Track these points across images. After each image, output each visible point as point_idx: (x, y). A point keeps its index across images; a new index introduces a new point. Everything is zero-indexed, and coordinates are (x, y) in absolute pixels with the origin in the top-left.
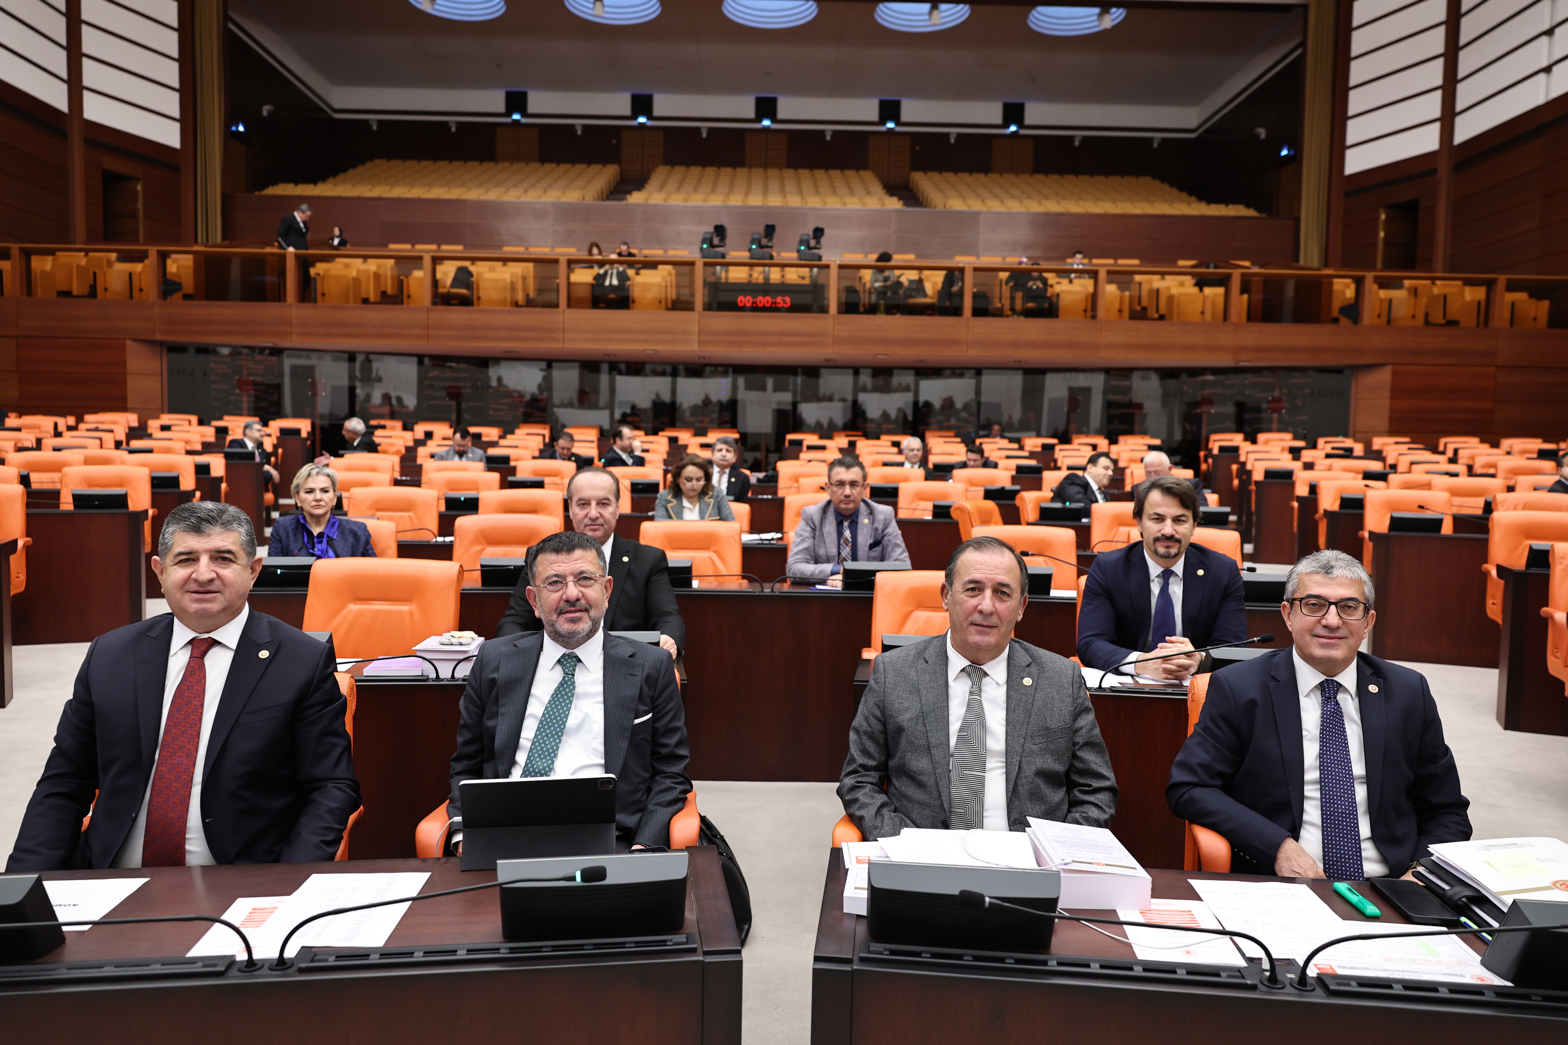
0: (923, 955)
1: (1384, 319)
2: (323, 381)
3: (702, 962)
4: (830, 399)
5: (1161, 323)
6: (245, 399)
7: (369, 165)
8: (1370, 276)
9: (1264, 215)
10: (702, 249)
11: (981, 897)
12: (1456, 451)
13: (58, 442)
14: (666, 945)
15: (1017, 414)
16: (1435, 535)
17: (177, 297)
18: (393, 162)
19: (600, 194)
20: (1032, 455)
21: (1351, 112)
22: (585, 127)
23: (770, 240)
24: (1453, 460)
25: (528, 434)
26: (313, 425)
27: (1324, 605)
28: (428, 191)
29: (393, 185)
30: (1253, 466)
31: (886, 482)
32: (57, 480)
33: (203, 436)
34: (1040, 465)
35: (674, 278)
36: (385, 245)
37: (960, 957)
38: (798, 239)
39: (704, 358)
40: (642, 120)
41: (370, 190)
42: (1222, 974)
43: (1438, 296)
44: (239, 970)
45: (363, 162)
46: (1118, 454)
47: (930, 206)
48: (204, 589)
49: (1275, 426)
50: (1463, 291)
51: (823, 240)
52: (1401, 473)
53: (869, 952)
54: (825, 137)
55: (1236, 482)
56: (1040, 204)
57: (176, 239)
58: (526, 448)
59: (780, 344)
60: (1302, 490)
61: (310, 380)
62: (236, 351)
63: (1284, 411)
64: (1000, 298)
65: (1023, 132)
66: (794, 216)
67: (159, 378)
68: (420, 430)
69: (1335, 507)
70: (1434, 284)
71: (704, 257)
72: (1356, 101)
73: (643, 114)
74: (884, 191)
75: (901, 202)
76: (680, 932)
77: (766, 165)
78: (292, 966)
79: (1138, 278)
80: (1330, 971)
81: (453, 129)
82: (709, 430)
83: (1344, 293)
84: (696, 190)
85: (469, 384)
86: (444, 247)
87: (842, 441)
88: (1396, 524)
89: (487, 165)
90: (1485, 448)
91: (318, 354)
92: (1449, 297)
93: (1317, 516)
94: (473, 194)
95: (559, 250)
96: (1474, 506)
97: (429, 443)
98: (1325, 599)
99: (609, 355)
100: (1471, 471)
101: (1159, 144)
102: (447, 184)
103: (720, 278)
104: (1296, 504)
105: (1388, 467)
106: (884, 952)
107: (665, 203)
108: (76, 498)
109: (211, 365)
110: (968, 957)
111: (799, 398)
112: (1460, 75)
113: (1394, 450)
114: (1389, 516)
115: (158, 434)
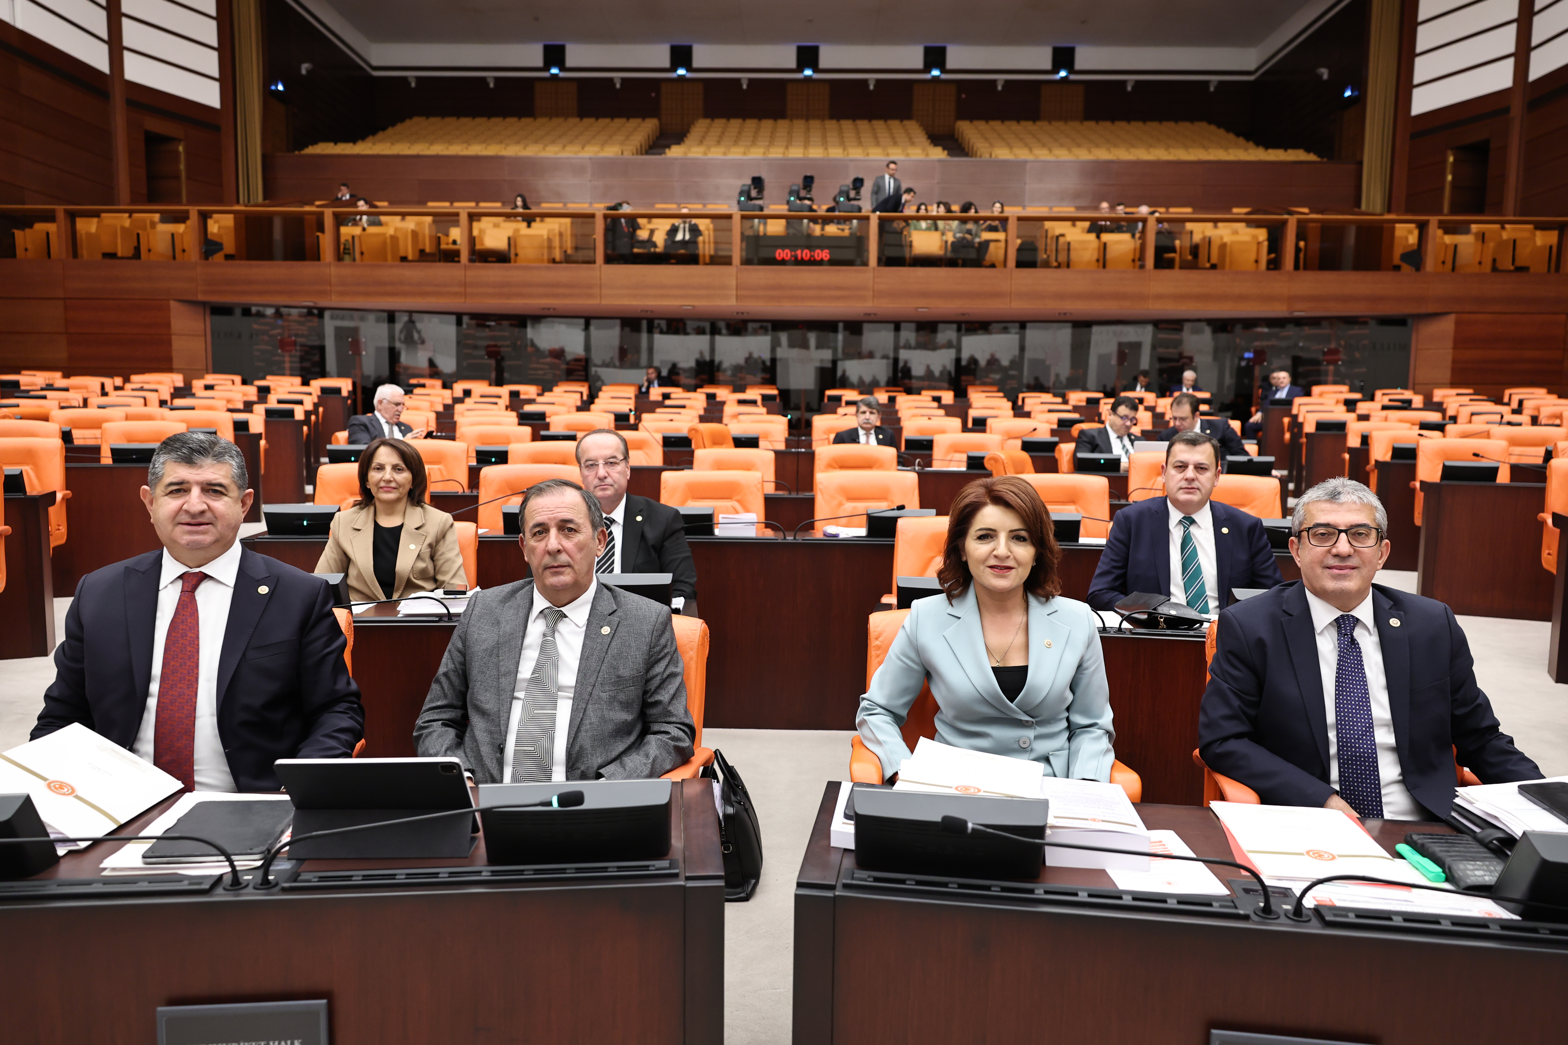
0: (908, 882)
1: (1449, 265)
2: (367, 342)
3: (684, 887)
4: (871, 355)
5: (1212, 272)
6: (287, 359)
7: (408, 123)
8: (1434, 220)
9: (1325, 160)
10: (739, 202)
11: (964, 823)
12: (1521, 402)
13: (103, 400)
14: (648, 870)
15: (1063, 368)
16: (1491, 484)
17: (219, 257)
18: (433, 120)
19: (639, 147)
20: (1076, 409)
21: (1419, 50)
22: (624, 80)
23: (810, 191)
24: (1518, 411)
25: (566, 392)
26: (354, 384)
27: (1334, 534)
28: (467, 149)
29: (432, 143)
30: (1304, 418)
31: (922, 434)
32: (98, 436)
33: (245, 395)
34: (1083, 418)
35: (712, 233)
36: (423, 203)
37: (945, 885)
39: (743, 313)
40: (681, 72)
41: (409, 148)
42: (1215, 904)
43: (1508, 241)
44: (225, 889)
45: (402, 120)
47: (976, 156)
48: (197, 521)
49: (1330, 378)
50: (1535, 235)
51: (863, 191)
52: (1461, 423)
53: (853, 878)
54: (868, 86)
55: (1287, 436)
56: (1090, 152)
57: (219, 200)
58: (562, 405)
59: (819, 298)
60: (1354, 441)
61: (350, 340)
62: (278, 311)
63: (1340, 363)
64: (1046, 250)
65: (1073, 77)
66: (834, 167)
67: (203, 339)
68: (459, 388)
69: (1388, 458)
70: (1503, 228)
71: (741, 210)
72: (1425, 37)
73: (682, 66)
74: (929, 141)
75: (946, 152)
76: (666, 858)
77: (807, 116)
78: (276, 885)
79: (1189, 226)
80: (1330, 903)
81: (492, 85)
82: (748, 387)
83: (1407, 239)
84: (736, 143)
85: (507, 343)
86: (482, 204)
88: (1449, 473)
89: (526, 121)
90: (1552, 399)
91: (359, 314)
92: (1518, 242)
93: (1368, 468)
94: (512, 151)
95: (597, 205)
96: (1533, 456)
97: (467, 400)
98: (1335, 527)
99: (647, 311)
100: (1535, 421)
101: (1216, 88)
102: (485, 141)
103: (758, 231)
104: (1347, 456)
105: (1447, 418)
106: (868, 879)
107: (705, 157)
108: (115, 452)
109: (256, 326)
110: (953, 884)
111: (840, 355)
112: (1537, 7)
113: (1454, 402)
114: (1441, 466)
115: (201, 393)
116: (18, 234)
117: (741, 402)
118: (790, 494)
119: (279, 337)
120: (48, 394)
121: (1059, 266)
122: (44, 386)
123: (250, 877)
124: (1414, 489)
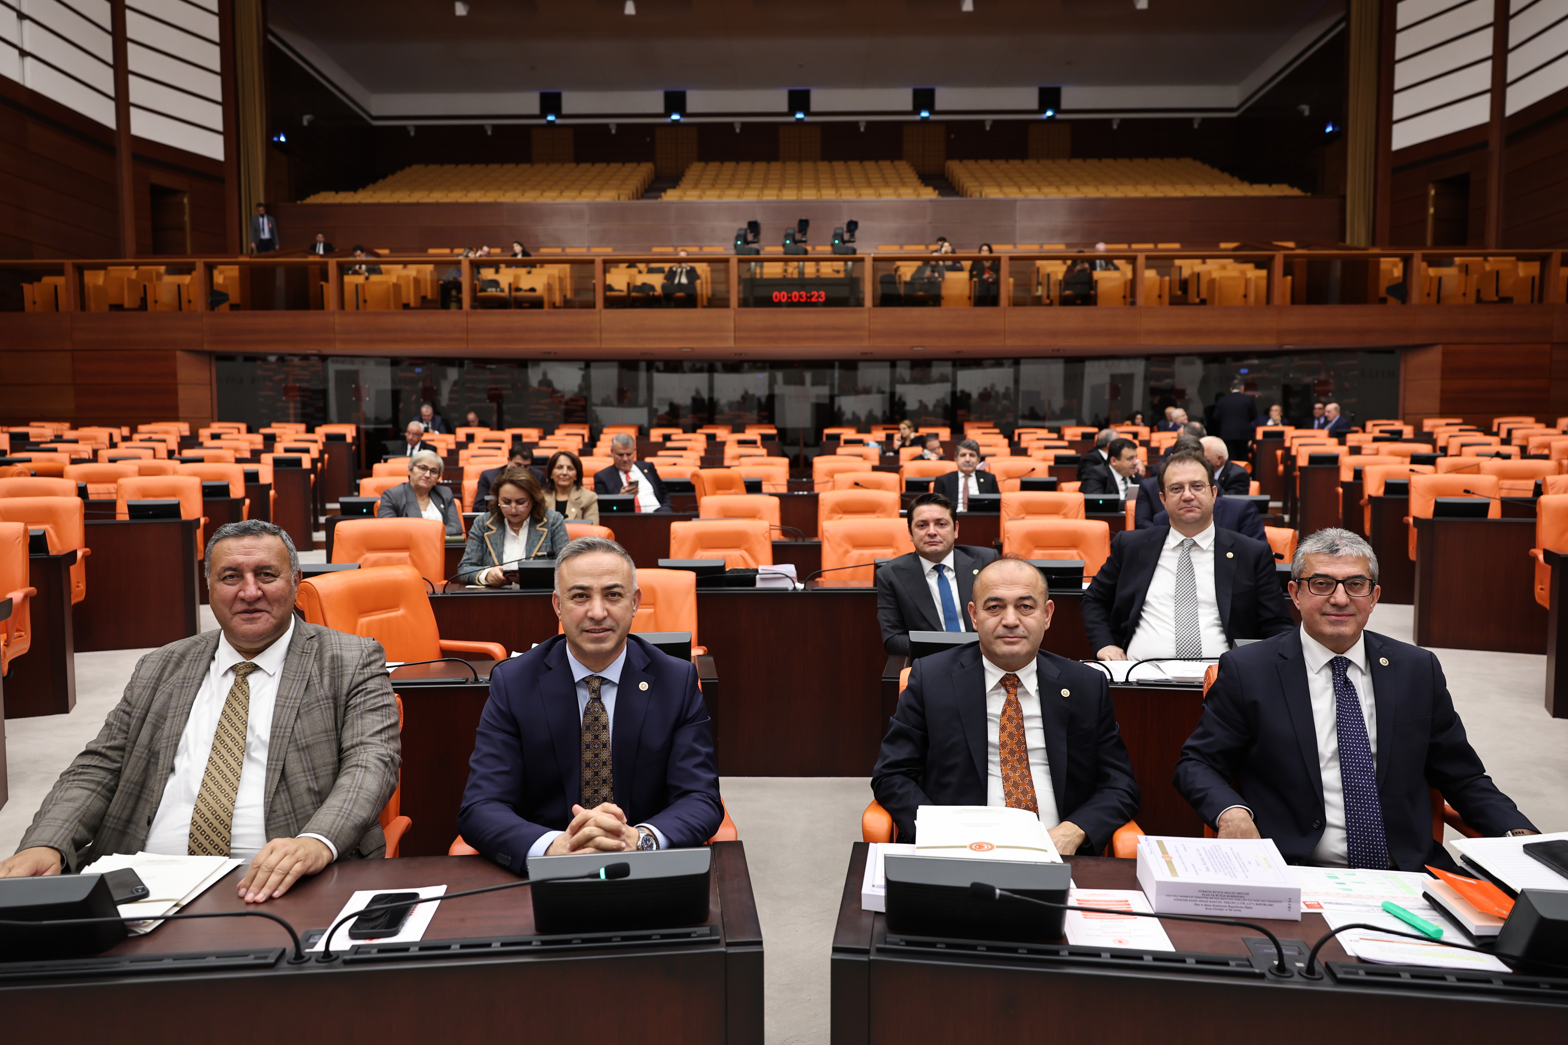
0: (938, 946)
1: (1434, 297)
2: (367, 386)
3: (725, 953)
4: (867, 391)
5: (1202, 307)
6: (291, 405)
7: (407, 170)
8: (1417, 254)
9: (1309, 194)
10: (736, 246)
11: (993, 889)
12: (1509, 432)
13: (113, 453)
14: (691, 937)
15: (1058, 402)
16: (1482, 519)
17: (224, 308)
18: (431, 167)
19: (635, 191)
20: (1072, 445)
21: (1397, 86)
22: (619, 126)
23: (805, 234)
24: (1506, 441)
25: (568, 434)
26: (358, 430)
27: (1332, 584)
28: (466, 195)
29: (431, 191)
30: (1297, 451)
31: (922, 476)
32: (113, 491)
33: (251, 443)
36: (423, 250)
37: (974, 948)
38: (832, 232)
39: (741, 354)
40: (675, 117)
41: (409, 196)
42: (1231, 963)
43: (1490, 273)
44: (289, 963)
45: (402, 168)
47: (967, 195)
50: (1517, 267)
51: (857, 233)
52: (1451, 456)
53: (886, 943)
54: (859, 128)
55: (1281, 468)
56: (1078, 190)
57: (222, 251)
59: (815, 339)
60: (1347, 476)
61: (353, 386)
62: (281, 359)
65: (1059, 116)
66: (828, 209)
67: (209, 387)
68: (462, 433)
69: (1381, 493)
70: (1486, 260)
71: (738, 254)
72: (1403, 75)
73: (676, 111)
74: (920, 181)
75: (937, 192)
76: (706, 924)
77: (800, 158)
78: (337, 958)
79: (1178, 262)
81: (489, 133)
82: (747, 427)
83: (1392, 272)
84: (730, 186)
85: (509, 386)
87: (880, 434)
88: (1441, 509)
89: (523, 167)
90: (1540, 428)
91: (361, 360)
92: (1501, 274)
93: (1362, 502)
94: (509, 197)
95: (595, 250)
96: (1523, 489)
97: (471, 445)
98: (1332, 578)
99: (646, 354)
100: (1524, 453)
101: (1200, 125)
102: (484, 187)
103: (755, 273)
104: (1340, 490)
105: (1438, 449)
106: (901, 943)
107: (700, 201)
108: (131, 508)
109: (259, 372)
110: (981, 947)
111: (836, 392)
112: (1511, 45)
113: (1445, 432)
114: (1433, 502)
115: (208, 443)
116: (27, 288)
117: (741, 443)
118: (797, 541)
119: (283, 384)
120: (59, 446)
121: (1051, 304)
122: (53, 438)
124: (1408, 525)
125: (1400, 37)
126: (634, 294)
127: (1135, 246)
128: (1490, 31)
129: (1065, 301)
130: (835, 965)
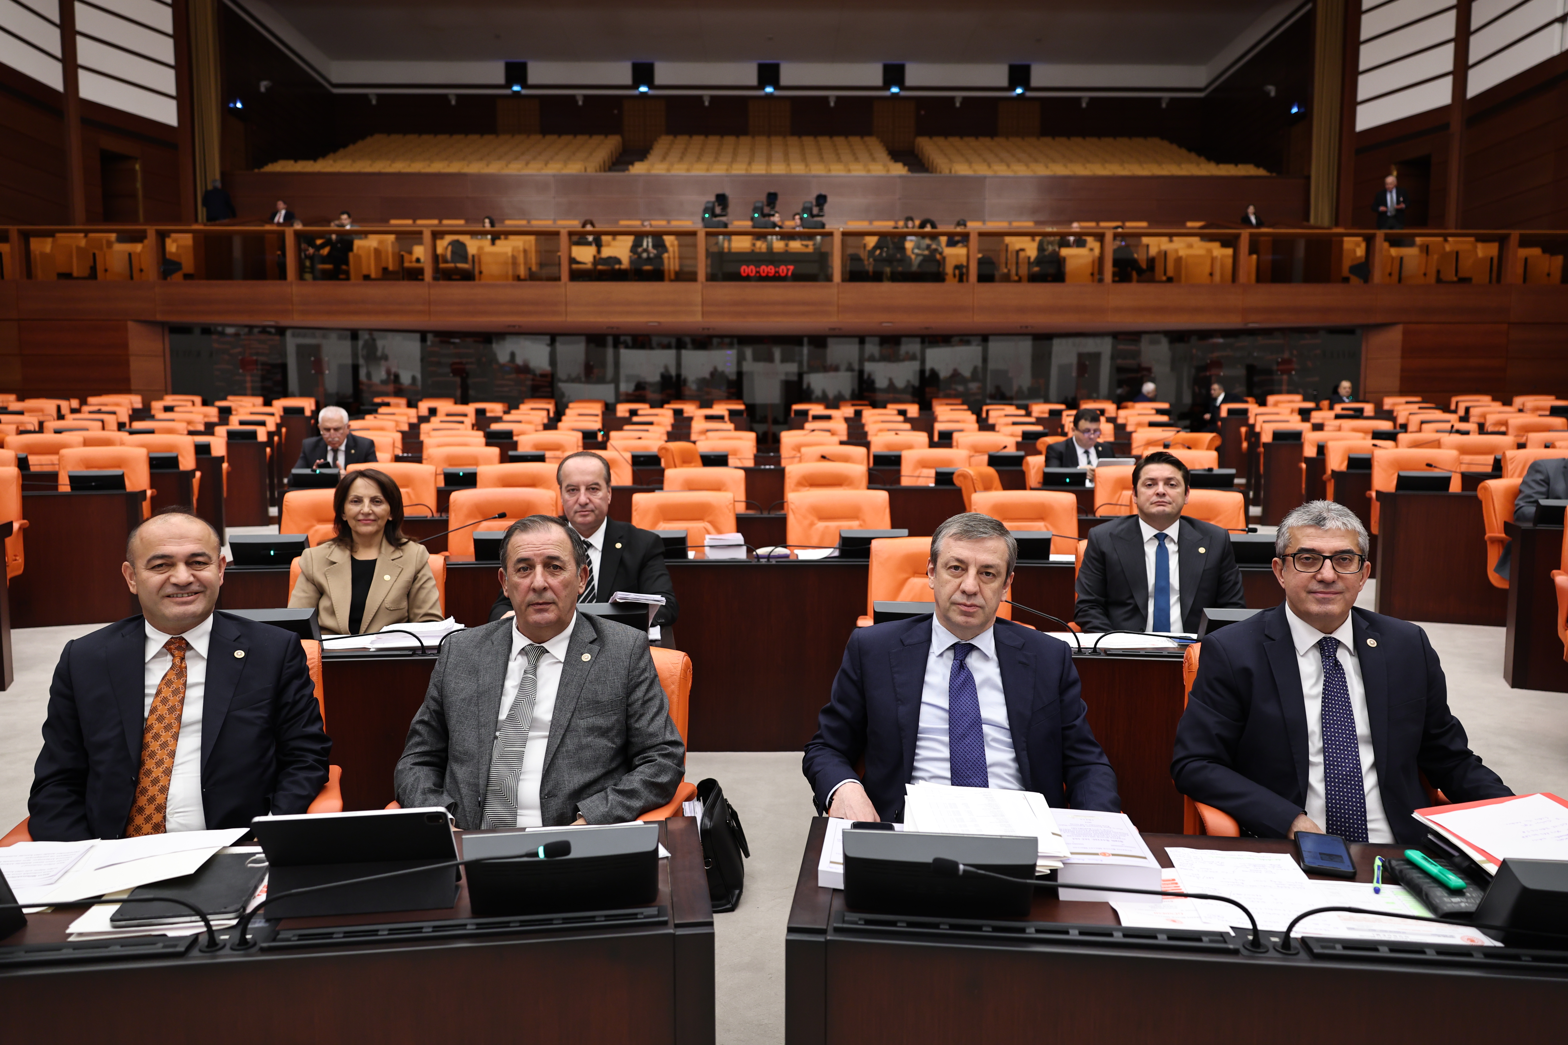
0: (899, 924)
1: (1395, 277)
2: (329, 360)
3: (673, 935)
4: (836, 369)
5: (1169, 285)
6: (248, 378)
7: (369, 140)
9: (1274, 174)
11: (955, 865)
12: (1467, 410)
13: (60, 424)
14: (637, 919)
15: (1024, 380)
16: (1444, 493)
17: (177, 277)
18: (394, 137)
19: (602, 163)
20: (1039, 421)
21: (1362, 67)
22: (586, 97)
23: (773, 208)
24: (1464, 419)
25: (533, 409)
27: (1318, 559)
28: (429, 166)
29: (394, 160)
30: (1261, 428)
31: (889, 449)
32: (54, 462)
34: (1046, 431)
36: (386, 221)
37: (937, 926)
39: (708, 329)
40: (643, 89)
41: (371, 166)
42: (1205, 939)
43: (1450, 253)
44: (201, 951)
45: (363, 137)
46: (1126, 418)
47: (936, 172)
49: (1284, 388)
50: (1476, 247)
51: (826, 207)
52: (1411, 432)
53: (844, 922)
54: (829, 103)
55: (1245, 445)
56: (1047, 167)
57: (175, 218)
58: (529, 423)
59: (785, 314)
60: (1310, 451)
61: (312, 359)
62: (239, 331)
63: (1294, 373)
64: (1006, 264)
65: (1029, 94)
66: (798, 183)
67: (162, 359)
68: (424, 406)
69: (1344, 467)
70: (1446, 240)
71: (706, 227)
72: (1367, 56)
73: (644, 83)
74: (889, 157)
75: (906, 168)
76: (653, 905)
77: (770, 133)
78: (254, 945)
79: (1145, 240)
81: (453, 102)
82: (715, 402)
83: (1355, 251)
84: (699, 159)
85: (473, 360)
86: (445, 222)
87: (848, 411)
88: (1404, 482)
89: (488, 138)
90: (1497, 406)
91: (323, 332)
92: (1460, 254)
93: (1325, 477)
94: (474, 168)
95: (561, 223)
96: (1483, 463)
97: (433, 419)
98: (1319, 553)
99: (612, 328)
100: (1482, 429)
101: (1168, 104)
102: (448, 158)
103: (723, 248)
104: (1304, 466)
105: (1398, 426)
106: (860, 922)
107: (668, 174)
108: (73, 479)
109: (216, 345)
110: (944, 926)
111: (805, 368)
112: (1473, 27)
113: (1404, 410)
114: (1396, 475)
115: (161, 415)
117: (708, 418)
118: (762, 513)
119: (240, 357)
120: (3, 417)
123: (227, 937)
124: (1370, 499)
125: (1365, 18)
126: (600, 267)
127: (1102, 224)
128: (1453, 14)
129: (1033, 278)
130: (790, 945)
